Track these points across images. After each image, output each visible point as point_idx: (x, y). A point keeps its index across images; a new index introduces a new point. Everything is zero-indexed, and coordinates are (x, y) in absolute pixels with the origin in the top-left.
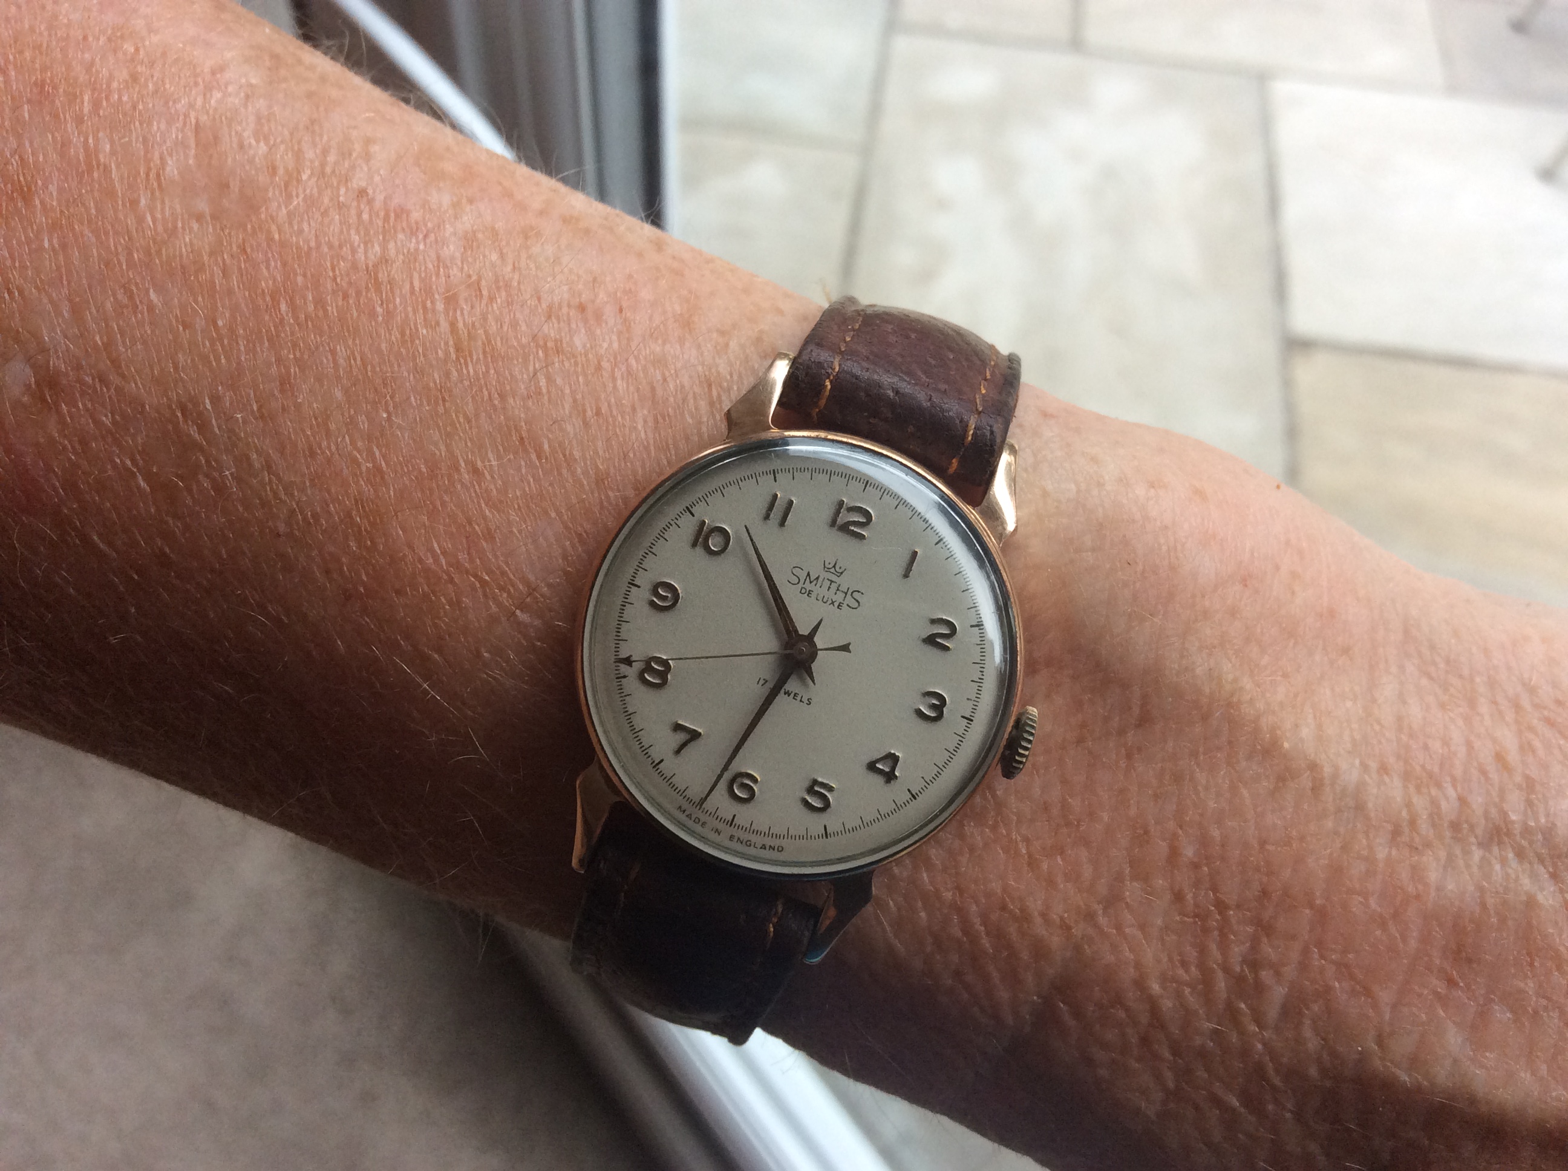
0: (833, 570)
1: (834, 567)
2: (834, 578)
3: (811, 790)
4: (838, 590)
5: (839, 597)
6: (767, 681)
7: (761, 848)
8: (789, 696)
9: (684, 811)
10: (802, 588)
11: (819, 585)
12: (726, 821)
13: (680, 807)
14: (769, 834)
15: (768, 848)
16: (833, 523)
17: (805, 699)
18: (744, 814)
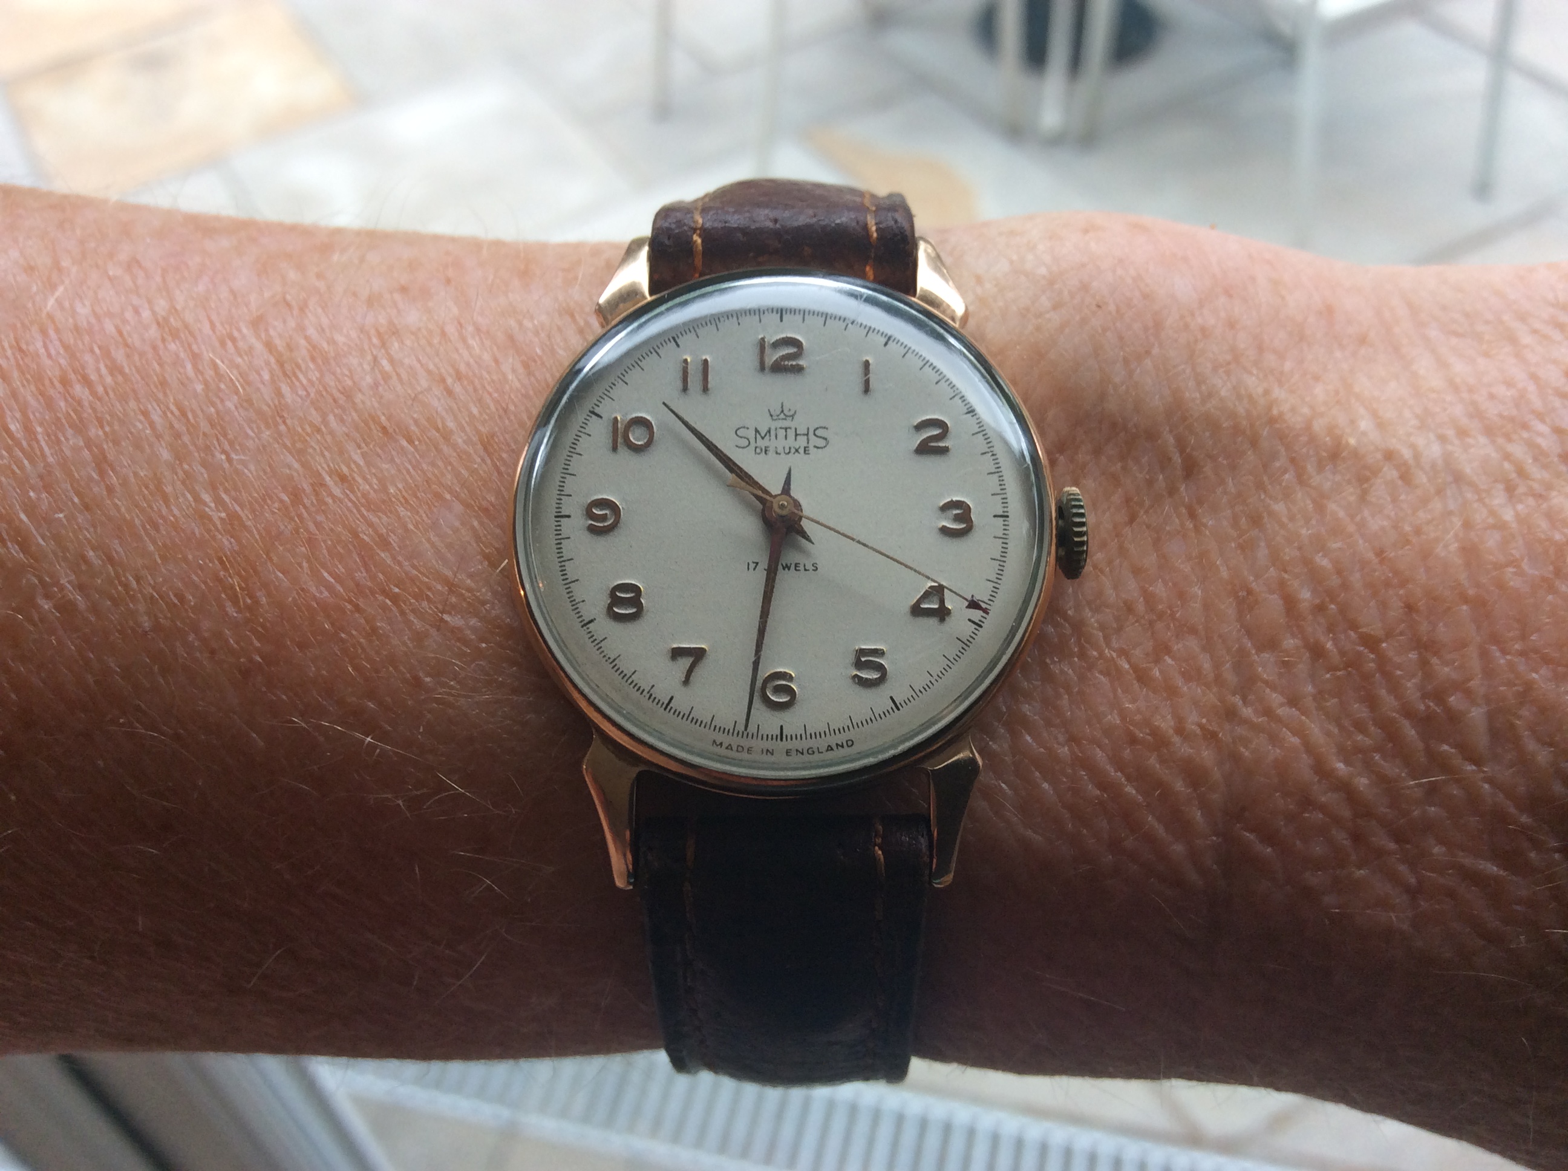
0: (782, 416)
1: (782, 411)
2: (786, 424)
3: (859, 665)
4: (796, 435)
5: (802, 442)
6: (757, 563)
7: (827, 750)
8: (789, 569)
9: (721, 744)
10: (756, 448)
11: (773, 437)
12: (774, 737)
13: (714, 741)
14: (831, 731)
15: (834, 747)
16: (762, 368)
17: (809, 566)
18: (792, 721)
